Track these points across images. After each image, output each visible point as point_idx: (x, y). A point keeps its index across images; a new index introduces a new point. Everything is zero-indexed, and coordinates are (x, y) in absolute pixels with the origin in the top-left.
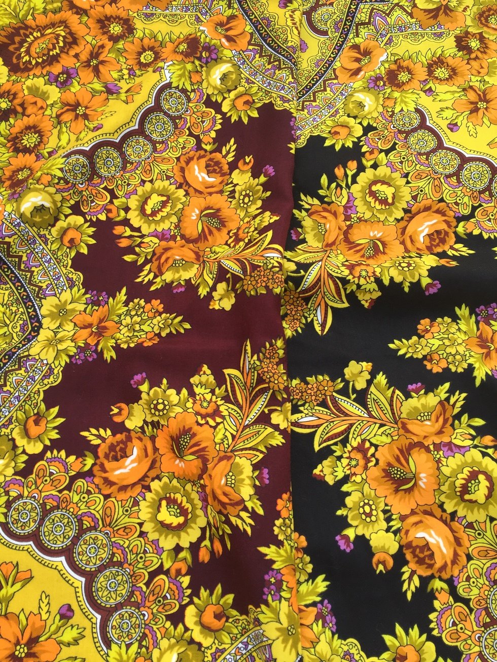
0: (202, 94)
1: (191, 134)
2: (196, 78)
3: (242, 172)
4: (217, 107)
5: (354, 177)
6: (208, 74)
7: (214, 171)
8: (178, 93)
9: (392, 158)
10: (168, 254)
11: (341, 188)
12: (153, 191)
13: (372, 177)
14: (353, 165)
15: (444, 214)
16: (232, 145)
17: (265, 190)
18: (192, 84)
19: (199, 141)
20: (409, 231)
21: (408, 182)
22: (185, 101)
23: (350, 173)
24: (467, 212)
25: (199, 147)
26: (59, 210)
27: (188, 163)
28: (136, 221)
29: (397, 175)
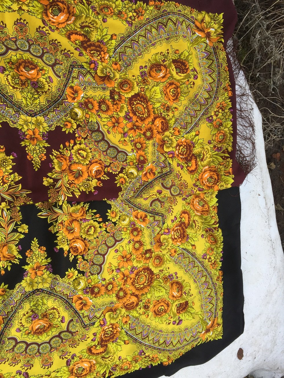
0: (126, 166)
1: (110, 163)
2: (131, 163)
3: (97, 183)
4: (121, 172)
5: (96, 221)
6: (133, 168)
7: (97, 173)
8: (125, 158)
9: (104, 232)
10: (64, 160)
11: (92, 217)
12: (88, 153)
13: (96, 226)
14: (100, 220)
15: (84, 251)
16: (107, 178)
17: (89, 192)
18: (129, 162)
19: (108, 167)
20: (78, 240)
21: (95, 238)
22: (123, 160)
23: (97, 219)
24: (85, 258)
25: (106, 167)
26: (77, 120)
27: (99, 163)
28: (76, 148)
29: (98, 234)
